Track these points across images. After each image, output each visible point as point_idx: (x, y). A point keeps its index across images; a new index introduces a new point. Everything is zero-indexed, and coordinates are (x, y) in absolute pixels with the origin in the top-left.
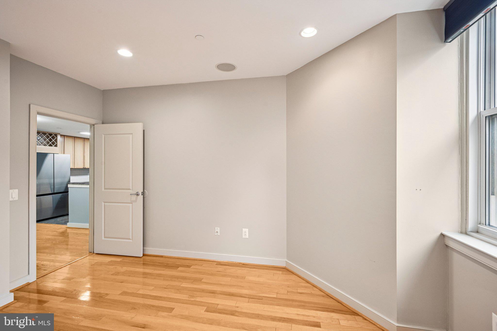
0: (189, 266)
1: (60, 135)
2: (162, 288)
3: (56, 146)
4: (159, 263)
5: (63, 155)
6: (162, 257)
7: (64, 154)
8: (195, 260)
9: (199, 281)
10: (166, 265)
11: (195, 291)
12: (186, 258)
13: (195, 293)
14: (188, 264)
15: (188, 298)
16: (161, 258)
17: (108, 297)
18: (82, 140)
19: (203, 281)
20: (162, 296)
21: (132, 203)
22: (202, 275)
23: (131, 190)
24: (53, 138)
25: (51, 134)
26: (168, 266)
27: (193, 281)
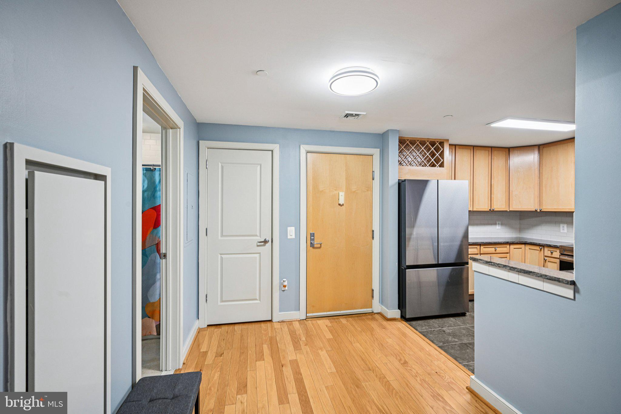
1: (450, 145)
3: (442, 165)
5: (453, 181)
7: (455, 179)
18: (487, 152)
24: (437, 149)
25: (433, 143)
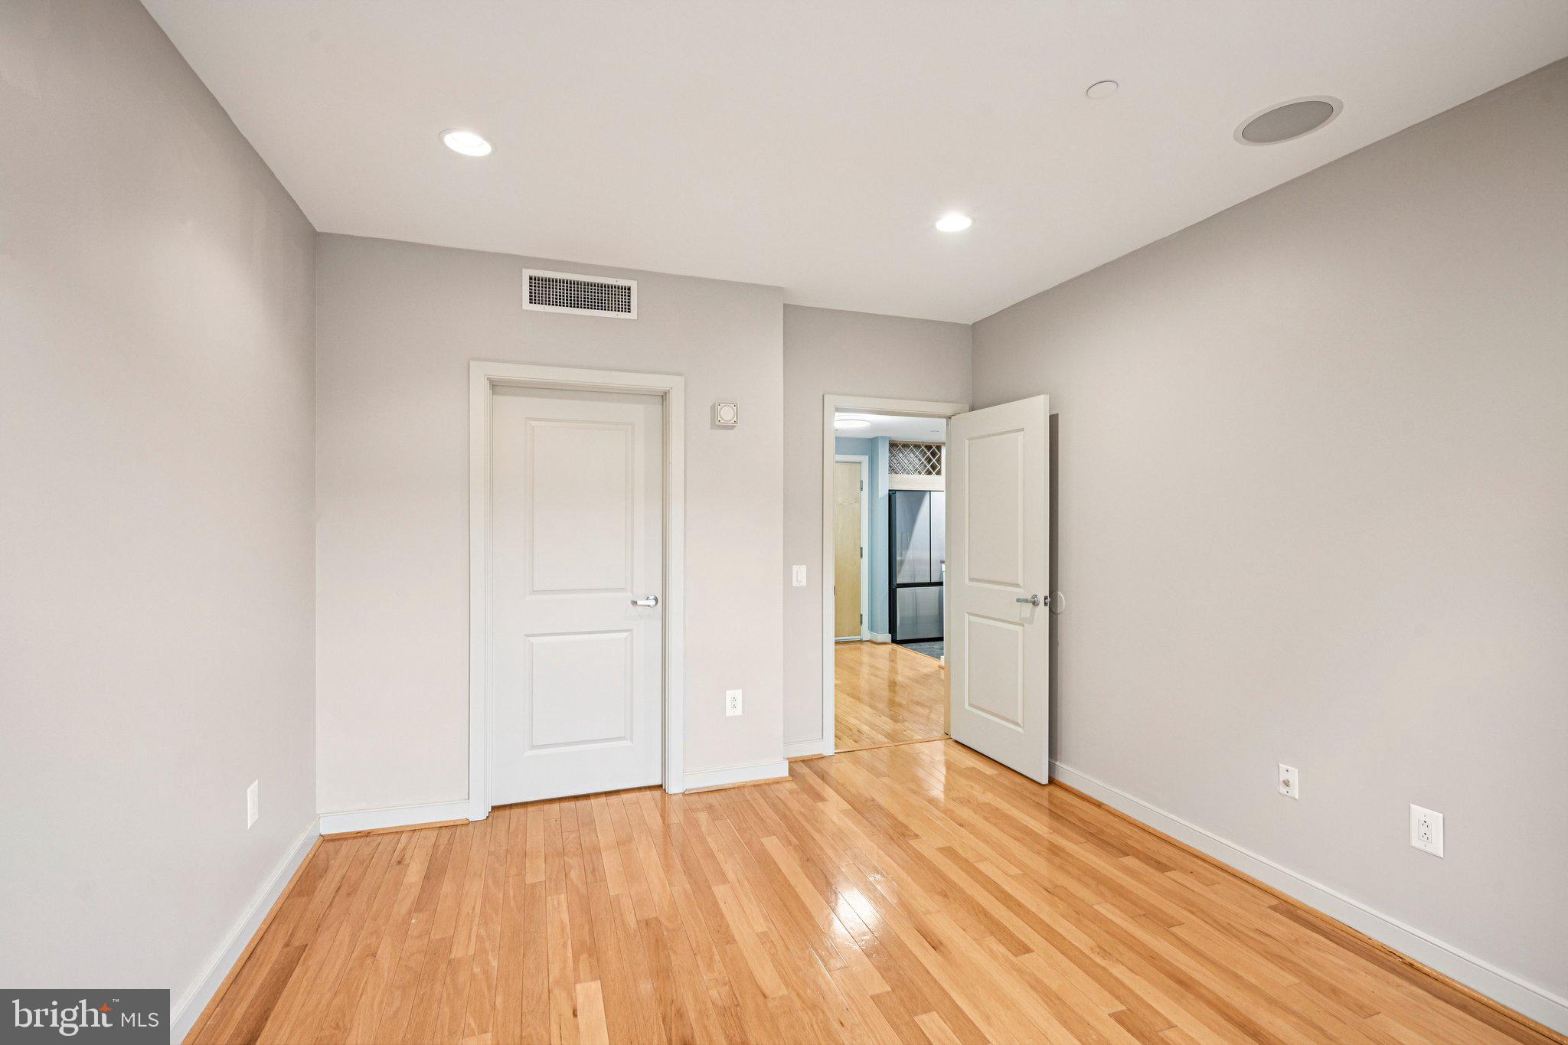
0: (1162, 867)
1: (946, 447)
2: (1040, 885)
3: (939, 473)
4: (1081, 820)
6: (1099, 805)
8: (1197, 857)
9: (1164, 924)
10: (1094, 831)
11: (1125, 944)
12: (1170, 840)
13: (1121, 948)
14: (1164, 860)
15: (1092, 949)
16: (1096, 809)
17: (913, 842)
19: (1174, 930)
20: (1024, 903)
21: (1023, 625)
22: (1185, 913)
23: (1020, 587)
24: (934, 454)
25: (929, 447)
26: (1100, 839)
27: (1144, 913)
